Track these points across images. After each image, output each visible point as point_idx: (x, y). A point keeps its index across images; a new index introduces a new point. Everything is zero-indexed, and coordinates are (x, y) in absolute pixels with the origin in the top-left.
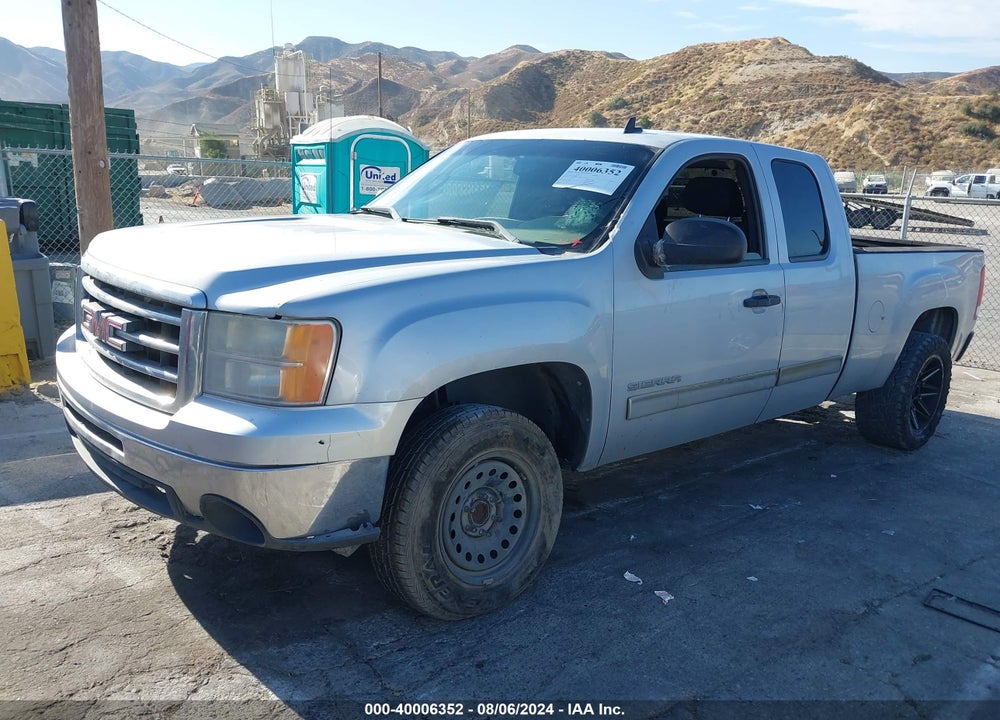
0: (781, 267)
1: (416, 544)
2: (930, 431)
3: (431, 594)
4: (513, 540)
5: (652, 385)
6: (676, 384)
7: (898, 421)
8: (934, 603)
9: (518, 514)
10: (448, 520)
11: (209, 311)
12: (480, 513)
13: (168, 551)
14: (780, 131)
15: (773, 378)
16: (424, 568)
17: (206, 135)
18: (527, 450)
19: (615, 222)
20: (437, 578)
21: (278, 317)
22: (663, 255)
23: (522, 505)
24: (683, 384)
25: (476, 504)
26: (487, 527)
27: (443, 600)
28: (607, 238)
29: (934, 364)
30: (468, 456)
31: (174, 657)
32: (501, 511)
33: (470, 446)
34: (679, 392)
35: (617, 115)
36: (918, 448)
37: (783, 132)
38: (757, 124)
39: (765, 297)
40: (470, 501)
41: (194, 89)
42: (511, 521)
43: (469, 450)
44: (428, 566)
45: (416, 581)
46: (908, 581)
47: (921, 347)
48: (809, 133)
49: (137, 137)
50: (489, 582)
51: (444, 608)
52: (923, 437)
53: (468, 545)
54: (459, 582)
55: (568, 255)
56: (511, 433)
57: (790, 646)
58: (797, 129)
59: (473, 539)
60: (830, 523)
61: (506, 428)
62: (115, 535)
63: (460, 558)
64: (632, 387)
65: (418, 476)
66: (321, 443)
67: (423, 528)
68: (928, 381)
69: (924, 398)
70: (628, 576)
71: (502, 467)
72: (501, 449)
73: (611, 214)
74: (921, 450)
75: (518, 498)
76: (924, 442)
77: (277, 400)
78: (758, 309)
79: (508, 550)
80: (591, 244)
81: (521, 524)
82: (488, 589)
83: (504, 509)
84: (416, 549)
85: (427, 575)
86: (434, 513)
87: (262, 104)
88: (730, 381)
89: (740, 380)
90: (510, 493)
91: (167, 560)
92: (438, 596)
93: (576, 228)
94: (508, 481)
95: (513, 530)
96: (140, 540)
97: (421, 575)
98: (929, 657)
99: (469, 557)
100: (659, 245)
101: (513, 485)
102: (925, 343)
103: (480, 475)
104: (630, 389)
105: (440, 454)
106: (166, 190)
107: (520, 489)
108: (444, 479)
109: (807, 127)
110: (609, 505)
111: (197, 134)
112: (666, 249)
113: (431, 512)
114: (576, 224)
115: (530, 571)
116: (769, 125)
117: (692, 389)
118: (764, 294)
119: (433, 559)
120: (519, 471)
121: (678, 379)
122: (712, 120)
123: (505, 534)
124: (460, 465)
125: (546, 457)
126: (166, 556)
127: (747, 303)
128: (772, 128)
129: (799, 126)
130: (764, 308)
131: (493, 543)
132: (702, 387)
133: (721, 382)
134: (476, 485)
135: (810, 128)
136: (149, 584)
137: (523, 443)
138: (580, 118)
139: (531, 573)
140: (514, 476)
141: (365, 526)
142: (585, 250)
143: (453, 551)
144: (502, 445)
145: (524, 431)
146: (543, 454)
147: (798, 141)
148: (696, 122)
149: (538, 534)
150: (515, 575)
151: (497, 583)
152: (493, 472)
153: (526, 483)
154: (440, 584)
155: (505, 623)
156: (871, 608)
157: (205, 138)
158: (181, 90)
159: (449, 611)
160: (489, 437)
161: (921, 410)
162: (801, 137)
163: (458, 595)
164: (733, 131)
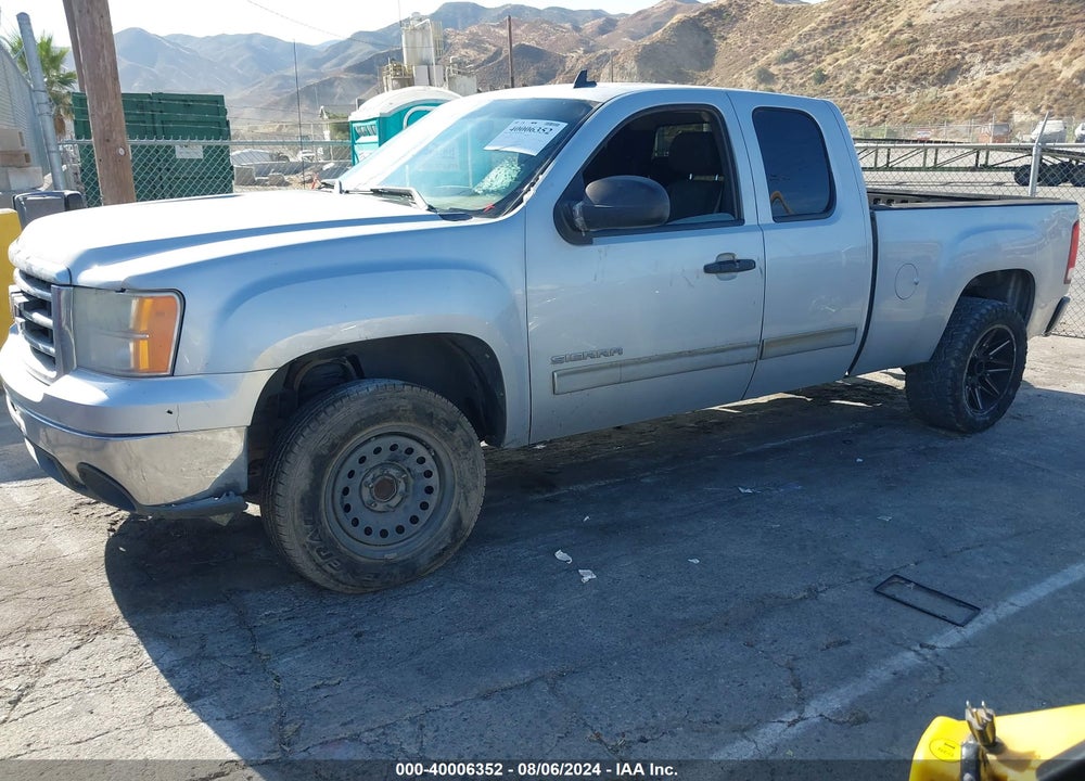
0: (760, 228)
1: (296, 515)
2: (1000, 411)
3: (319, 566)
4: (424, 516)
5: (584, 358)
6: (616, 358)
7: (950, 400)
8: (888, 590)
9: (429, 490)
10: (338, 495)
11: (75, 286)
12: (385, 488)
13: (116, 527)
14: (982, 76)
15: (754, 352)
16: (308, 540)
17: (335, 117)
18: (432, 426)
19: (533, 185)
20: (325, 550)
21: (123, 290)
22: (582, 218)
23: (434, 481)
24: (627, 356)
25: (379, 479)
26: (394, 502)
27: (334, 572)
28: (521, 201)
29: (1000, 336)
30: (354, 430)
31: (73, 618)
32: (411, 485)
33: (356, 420)
34: (621, 365)
35: (786, 70)
36: (980, 431)
37: (985, 77)
38: (953, 69)
39: (732, 262)
40: (371, 476)
41: (328, 69)
42: (422, 497)
43: (357, 422)
44: (311, 538)
45: (301, 552)
46: (873, 567)
47: (977, 316)
48: (1017, 76)
49: (228, 123)
50: (391, 556)
51: (337, 580)
52: (988, 418)
53: (367, 519)
54: (352, 554)
55: (475, 221)
56: (409, 407)
57: (696, 628)
58: (1003, 73)
59: (375, 514)
60: (822, 509)
61: (403, 402)
62: (76, 511)
63: (358, 532)
64: (557, 361)
65: (296, 449)
66: (170, 412)
67: (302, 500)
68: (995, 356)
69: (992, 375)
70: (560, 555)
71: (404, 443)
72: (400, 423)
73: (531, 175)
74: (984, 433)
75: (428, 474)
76: (987, 425)
77: (129, 371)
78: (726, 275)
79: (417, 526)
80: (503, 209)
81: (433, 500)
82: (391, 564)
83: (414, 485)
84: (296, 521)
85: (312, 547)
86: (316, 486)
87: (390, 81)
88: (691, 354)
89: (708, 353)
90: (419, 469)
91: (111, 534)
92: (327, 568)
93: (493, 192)
94: (414, 457)
95: (424, 506)
96: (96, 516)
97: (304, 546)
98: (847, 643)
99: (368, 531)
100: (578, 207)
101: (421, 461)
102: (984, 311)
103: (378, 451)
104: (554, 362)
105: (321, 428)
106: (286, 178)
107: (430, 464)
108: (325, 452)
109: (1014, 70)
110: (582, 487)
111: (326, 117)
112: (584, 210)
113: (311, 485)
114: (494, 188)
115: (441, 547)
116: (968, 70)
117: (638, 362)
118: (731, 258)
119: (317, 531)
120: (428, 448)
121: (620, 351)
122: (898, 68)
123: (415, 510)
124: (346, 438)
125: (458, 433)
126: (113, 530)
127: (708, 269)
128: (972, 72)
129: (1005, 68)
130: (734, 274)
131: (401, 518)
132: (650, 360)
133: (679, 355)
134: (373, 461)
135: (1018, 70)
136: (82, 555)
137: (427, 417)
138: (744, 74)
139: (444, 549)
140: (421, 451)
141: (228, 495)
142: (496, 216)
143: (348, 525)
144: (399, 419)
145: (427, 406)
146: (453, 430)
147: (1003, 87)
148: (879, 72)
149: (453, 510)
150: (423, 550)
151: (400, 559)
152: (394, 448)
153: (436, 458)
154: (327, 556)
155: (406, 597)
156: (813, 593)
157: (334, 121)
158: (314, 70)
159: (344, 584)
160: (381, 411)
161: (989, 387)
162: (1007, 81)
163: (352, 567)
164: (925, 79)
